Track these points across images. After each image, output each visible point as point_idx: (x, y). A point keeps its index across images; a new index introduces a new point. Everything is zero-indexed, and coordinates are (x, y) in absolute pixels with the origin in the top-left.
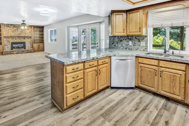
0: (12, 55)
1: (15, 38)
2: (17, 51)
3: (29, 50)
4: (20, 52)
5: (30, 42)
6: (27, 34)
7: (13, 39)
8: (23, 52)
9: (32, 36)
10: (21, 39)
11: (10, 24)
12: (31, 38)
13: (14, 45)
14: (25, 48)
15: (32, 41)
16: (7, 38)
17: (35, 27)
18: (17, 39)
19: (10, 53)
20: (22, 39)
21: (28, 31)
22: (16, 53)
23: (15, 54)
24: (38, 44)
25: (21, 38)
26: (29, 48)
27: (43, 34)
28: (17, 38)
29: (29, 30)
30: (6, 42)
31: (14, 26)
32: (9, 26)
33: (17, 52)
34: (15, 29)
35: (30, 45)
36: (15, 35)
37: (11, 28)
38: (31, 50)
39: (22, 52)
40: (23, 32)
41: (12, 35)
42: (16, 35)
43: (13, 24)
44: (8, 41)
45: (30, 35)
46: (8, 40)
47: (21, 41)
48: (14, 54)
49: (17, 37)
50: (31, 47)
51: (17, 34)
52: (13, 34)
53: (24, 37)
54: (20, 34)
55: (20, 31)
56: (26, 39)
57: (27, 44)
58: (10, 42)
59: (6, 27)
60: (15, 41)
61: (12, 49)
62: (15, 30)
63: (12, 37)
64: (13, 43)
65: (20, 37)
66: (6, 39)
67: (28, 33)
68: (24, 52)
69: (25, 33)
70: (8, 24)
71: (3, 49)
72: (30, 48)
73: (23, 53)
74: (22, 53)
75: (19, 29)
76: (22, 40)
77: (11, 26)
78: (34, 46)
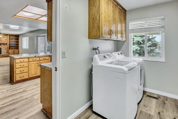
3: (4, 55)
5: (6, 48)
6: (3, 41)
9: (8, 43)
12: (7, 45)
14: (1, 53)
15: (8, 48)
17: (11, 36)
21: (4, 39)
24: (13, 50)
26: (4, 53)
27: (18, 42)
29: (5, 38)
35: (5, 51)
38: (6, 55)
45: (6, 42)
50: (6, 53)
56: (2, 45)
57: (3, 50)
69: (2, 41)
78: (9, 52)
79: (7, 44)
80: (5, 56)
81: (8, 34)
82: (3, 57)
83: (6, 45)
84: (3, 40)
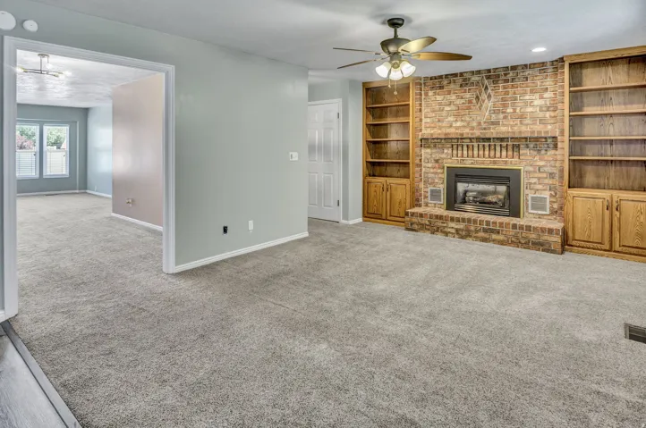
0: (439, 237)
1: (465, 148)
2: (464, 220)
4: (477, 231)
5: (551, 175)
6: (534, 119)
7: (460, 152)
8: (492, 231)
9: (562, 133)
10: (498, 154)
11: (447, 76)
12: (556, 147)
13: (461, 187)
14: (515, 213)
15: (562, 171)
16: (435, 146)
18: (476, 152)
19: (433, 226)
20: (504, 153)
21: (538, 102)
22: (457, 230)
23: (450, 238)
25: (498, 148)
26: (540, 216)
28: (476, 144)
29: (546, 95)
30: (430, 165)
31: (465, 80)
32: (441, 87)
33: (461, 226)
34: (468, 95)
35: (546, 194)
36: (466, 131)
37: (449, 93)
38: (543, 230)
39: (485, 231)
40: (510, 110)
41: (452, 130)
42: (473, 128)
43: (461, 74)
44: (437, 161)
45: (548, 127)
46: (437, 156)
47: (495, 163)
48: (447, 234)
49: (478, 139)
50: (554, 212)
51: (475, 124)
52: (459, 124)
53: (515, 144)
54: (493, 123)
55: (490, 104)
56: (527, 151)
57: (529, 186)
58: (443, 168)
59: (431, 93)
60: (468, 163)
61: (450, 206)
62: (470, 102)
63: (456, 142)
64: (456, 175)
65: (489, 139)
66: (429, 150)
67: (541, 115)
68: (494, 236)
70: (441, 77)
71: (417, 200)
72: (548, 213)
73: (494, 241)
74: (484, 240)
75: (489, 96)
76: (503, 160)
77: (452, 86)
78: (568, 208)
79: (555, 138)
80: (533, 236)
81: (562, 60)
82: (517, 243)
83: (551, 152)
84: (530, 109)
